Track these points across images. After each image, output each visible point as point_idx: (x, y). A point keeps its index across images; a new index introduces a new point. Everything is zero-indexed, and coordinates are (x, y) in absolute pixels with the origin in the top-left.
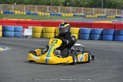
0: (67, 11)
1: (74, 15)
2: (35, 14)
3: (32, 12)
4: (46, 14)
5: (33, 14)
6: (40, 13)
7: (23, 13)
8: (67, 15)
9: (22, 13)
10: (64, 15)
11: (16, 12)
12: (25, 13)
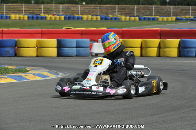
0: (165, 12)
1: (177, 19)
2: (116, 19)
3: (111, 16)
4: (133, 18)
5: (111, 18)
6: (123, 17)
7: (96, 18)
8: (165, 18)
9: (94, 18)
10: (160, 19)
11: (85, 17)
12: (99, 18)
